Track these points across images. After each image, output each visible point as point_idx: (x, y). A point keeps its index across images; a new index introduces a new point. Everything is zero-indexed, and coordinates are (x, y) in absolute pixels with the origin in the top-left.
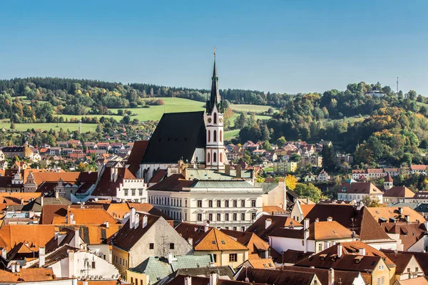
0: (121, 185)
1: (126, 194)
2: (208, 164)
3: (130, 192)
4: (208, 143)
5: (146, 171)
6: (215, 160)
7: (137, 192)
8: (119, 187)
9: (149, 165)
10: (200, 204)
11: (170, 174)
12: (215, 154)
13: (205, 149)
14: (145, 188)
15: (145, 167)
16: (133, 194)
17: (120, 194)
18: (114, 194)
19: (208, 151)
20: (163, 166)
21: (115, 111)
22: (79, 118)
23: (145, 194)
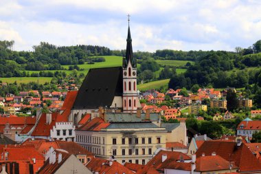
0: (54, 127)
1: (58, 134)
2: (125, 109)
3: (61, 133)
4: (124, 92)
5: (76, 115)
6: (130, 106)
7: (67, 132)
8: (52, 128)
9: (78, 111)
10: (114, 141)
11: (93, 117)
12: (130, 101)
13: (122, 97)
14: (74, 128)
15: (75, 112)
16: (64, 134)
17: (53, 134)
18: (48, 134)
19: (125, 98)
20: (89, 111)
21: (67, 67)
22: (38, 72)
23: (74, 134)
